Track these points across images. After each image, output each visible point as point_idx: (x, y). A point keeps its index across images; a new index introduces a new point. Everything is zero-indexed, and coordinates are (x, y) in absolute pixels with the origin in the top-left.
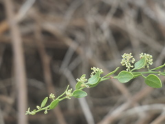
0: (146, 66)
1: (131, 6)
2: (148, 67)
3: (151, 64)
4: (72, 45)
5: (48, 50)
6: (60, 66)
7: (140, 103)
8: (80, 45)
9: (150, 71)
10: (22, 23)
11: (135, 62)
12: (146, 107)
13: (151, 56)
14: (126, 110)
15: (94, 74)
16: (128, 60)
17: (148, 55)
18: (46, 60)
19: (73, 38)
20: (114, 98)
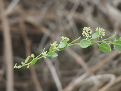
0: (100, 37)
1: (89, 4)
2: (102, 37)
3: (104, 35)
4: (47, 32)
5: (29, 36)
6: (37, 47)
7: (95, 73)
8: (52, 32)
9: (103, 41)
10: (10, 16)
11: (92, 34)
12: (99, 76)
13: (104, 30)
14: (85, 79)
15: (63, 41)
16: (87, 32)
17: (102, 29)
18: (28, 43)
19: (47, 27)
20: (76, 70)
